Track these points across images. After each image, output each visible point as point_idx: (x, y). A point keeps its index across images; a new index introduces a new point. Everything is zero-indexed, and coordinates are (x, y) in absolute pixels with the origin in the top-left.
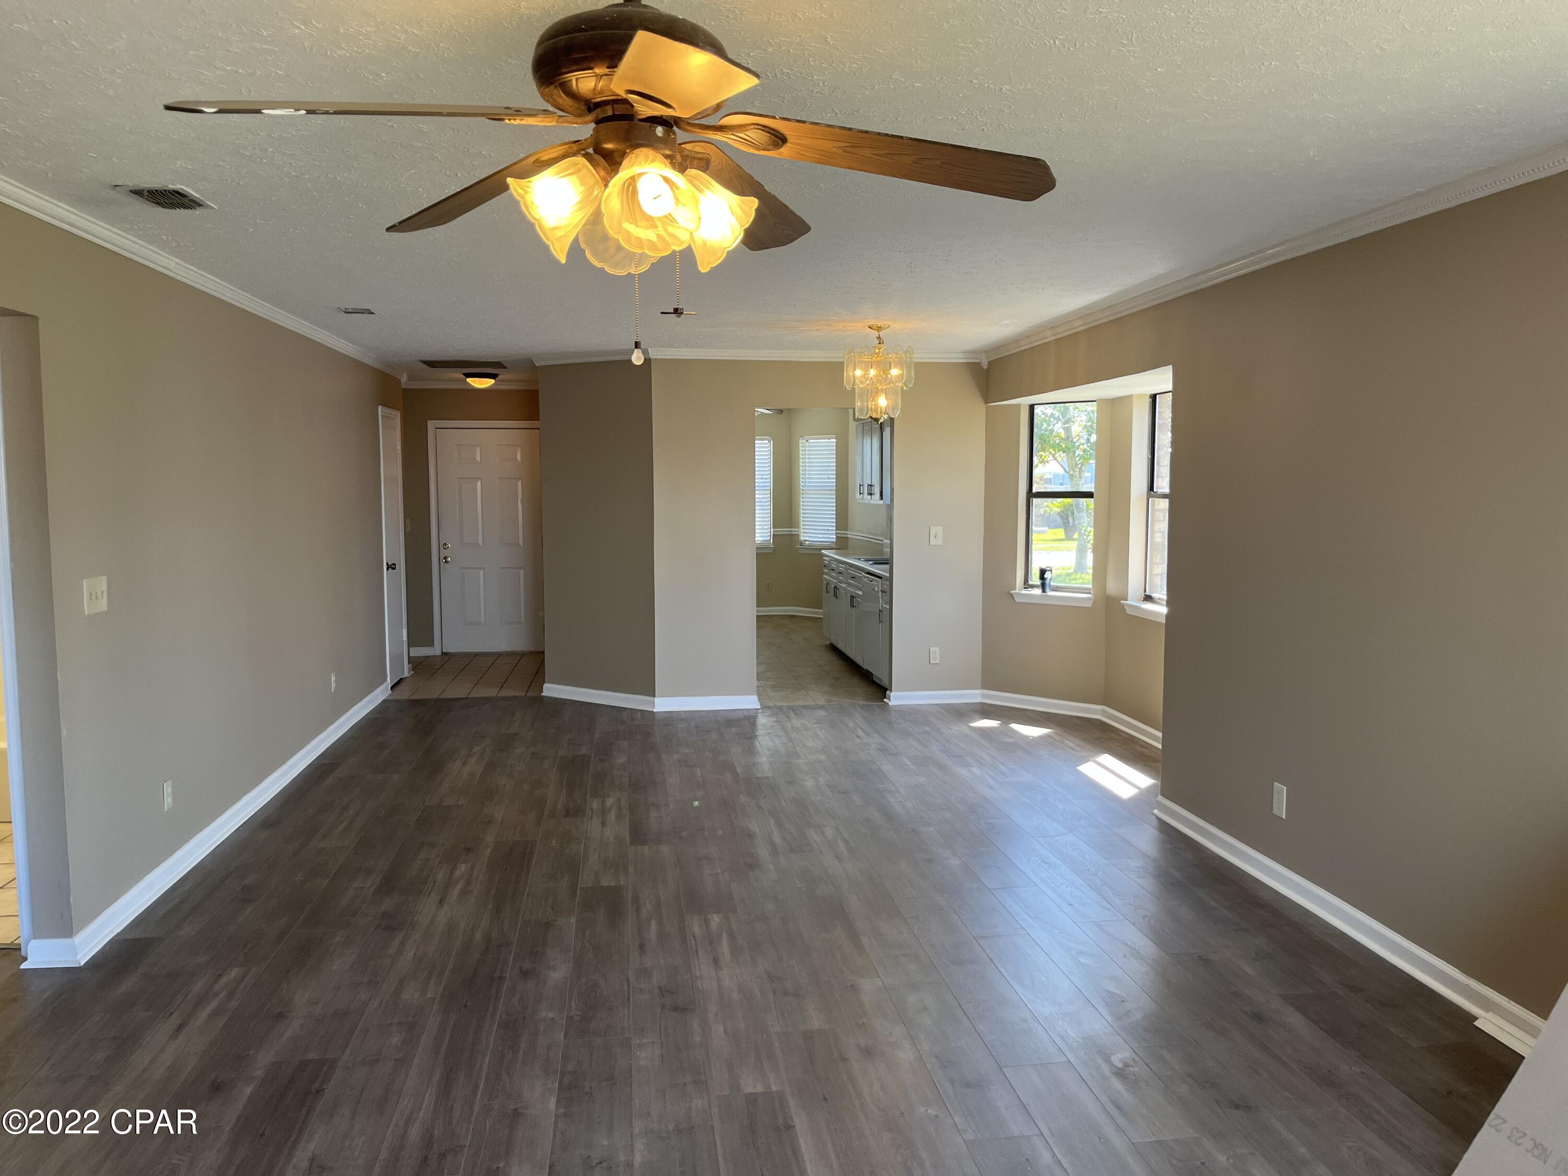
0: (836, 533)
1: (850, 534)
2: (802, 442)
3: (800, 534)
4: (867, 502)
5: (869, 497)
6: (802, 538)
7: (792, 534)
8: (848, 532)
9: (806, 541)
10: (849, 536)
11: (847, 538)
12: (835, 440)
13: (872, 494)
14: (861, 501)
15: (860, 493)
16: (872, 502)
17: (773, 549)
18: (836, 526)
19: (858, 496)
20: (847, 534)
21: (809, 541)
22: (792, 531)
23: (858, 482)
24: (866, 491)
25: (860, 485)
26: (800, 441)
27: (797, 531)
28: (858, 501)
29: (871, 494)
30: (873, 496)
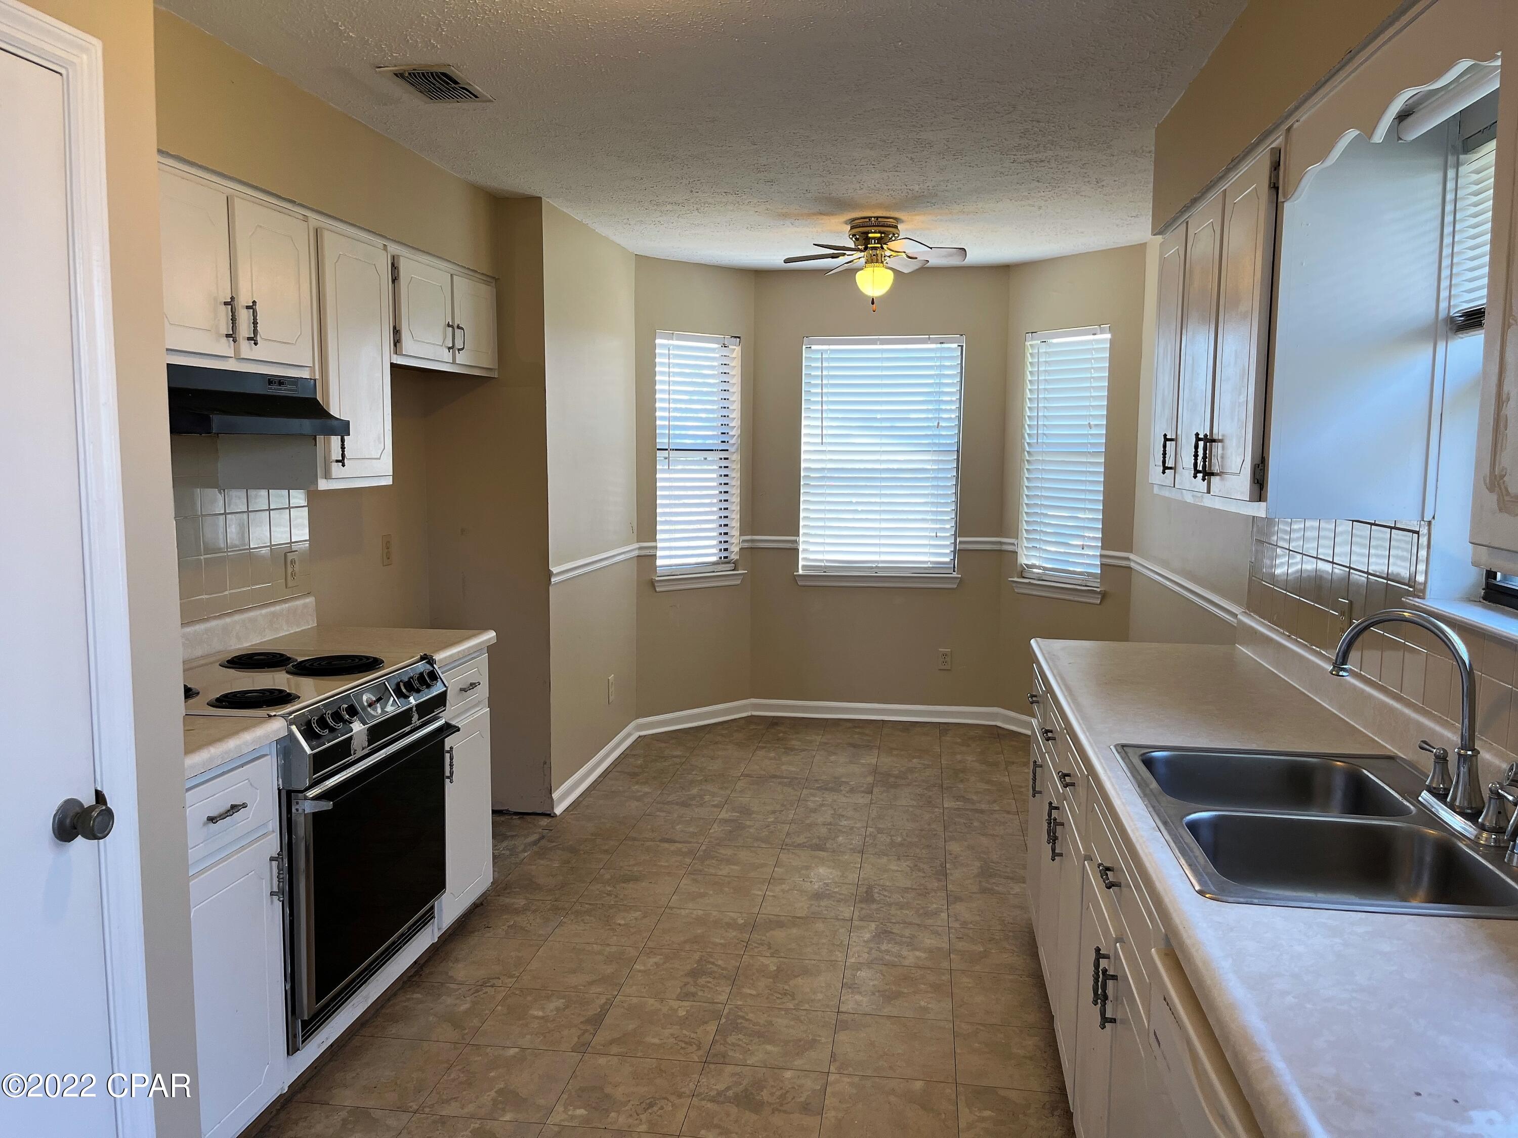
0: (1102, 556)
1: (1136, 561)
2: (1032, 345)
3: (1020, 551)
4: (1189, 498)
5: (1200, 484)
6: (1023, 560)
7: (1001, 551)
8: (1132, 556)
9: (1034, 566)
10: (1133, 565)
11: (1130, 568)
12: (1108, 336)
13: (1213, 474)
14: (1166, 493)
15: (1165, 468)
16: (1209, 502)
17: (958, 581)
18: (1103, 540)
19: (1155, 474)
20: (1128, 559)
21: (1039, 567)
22: (1001, 543)
23: (1160, 427)
24: (1187, 460)
25: (1166, 439)
26: (1028, 343)
27: (1013, 544)
28: (1156, 490)
29: (1208, 474)
30: (1215, 480)
